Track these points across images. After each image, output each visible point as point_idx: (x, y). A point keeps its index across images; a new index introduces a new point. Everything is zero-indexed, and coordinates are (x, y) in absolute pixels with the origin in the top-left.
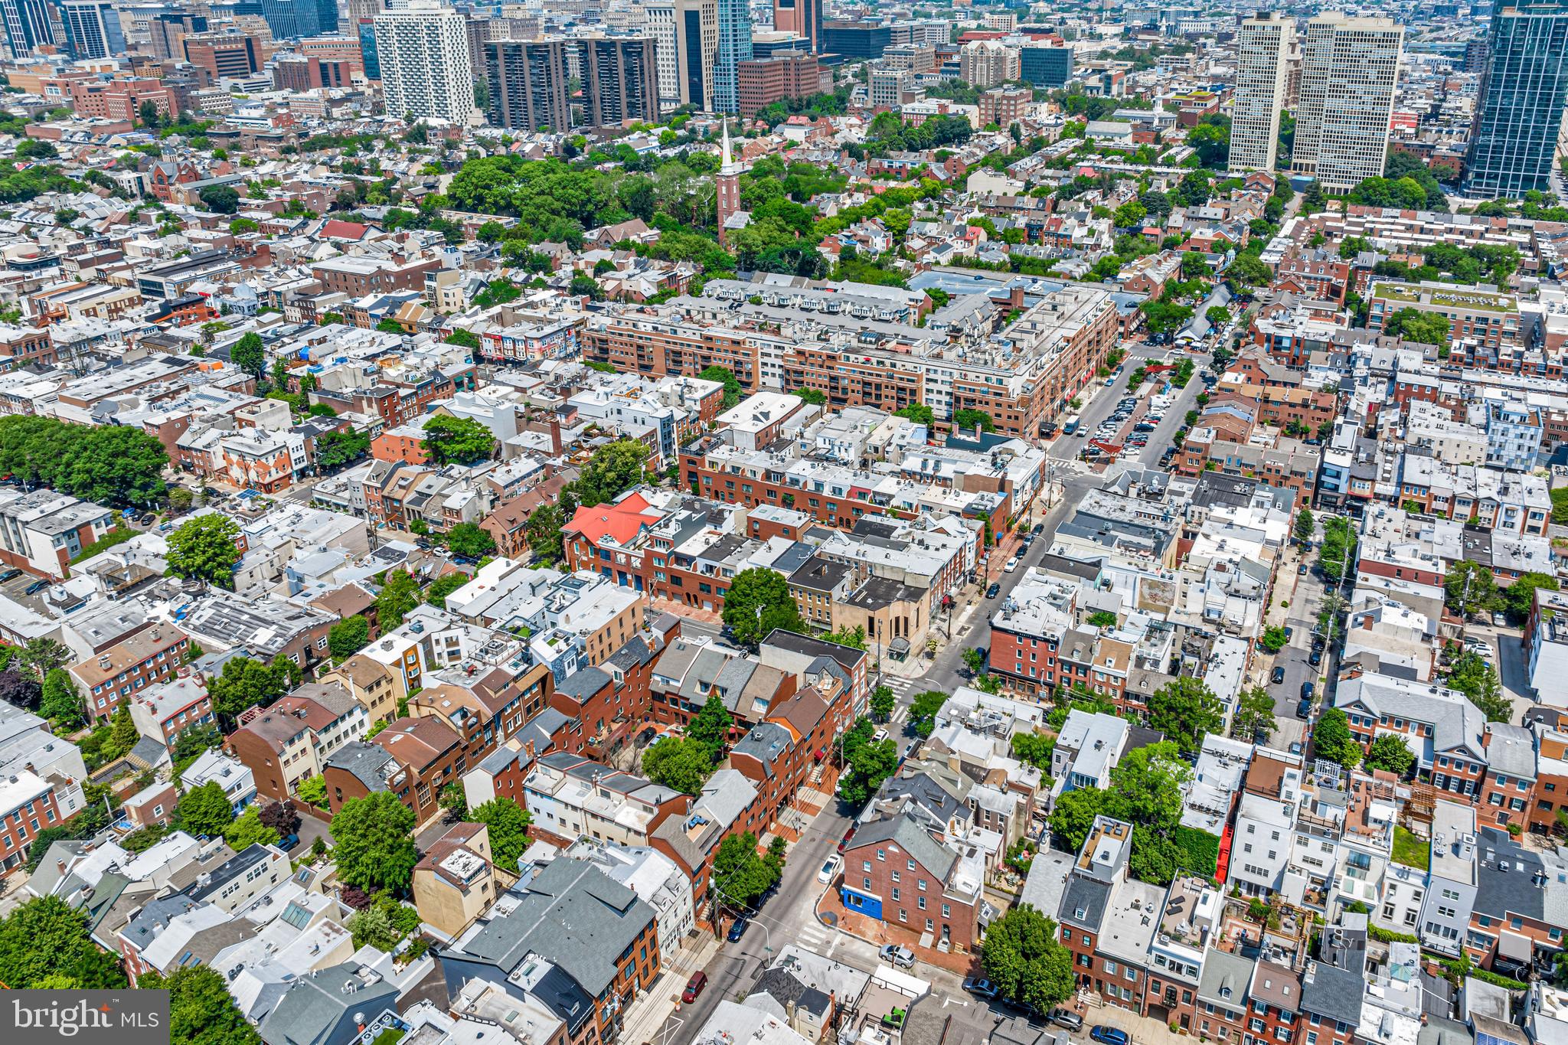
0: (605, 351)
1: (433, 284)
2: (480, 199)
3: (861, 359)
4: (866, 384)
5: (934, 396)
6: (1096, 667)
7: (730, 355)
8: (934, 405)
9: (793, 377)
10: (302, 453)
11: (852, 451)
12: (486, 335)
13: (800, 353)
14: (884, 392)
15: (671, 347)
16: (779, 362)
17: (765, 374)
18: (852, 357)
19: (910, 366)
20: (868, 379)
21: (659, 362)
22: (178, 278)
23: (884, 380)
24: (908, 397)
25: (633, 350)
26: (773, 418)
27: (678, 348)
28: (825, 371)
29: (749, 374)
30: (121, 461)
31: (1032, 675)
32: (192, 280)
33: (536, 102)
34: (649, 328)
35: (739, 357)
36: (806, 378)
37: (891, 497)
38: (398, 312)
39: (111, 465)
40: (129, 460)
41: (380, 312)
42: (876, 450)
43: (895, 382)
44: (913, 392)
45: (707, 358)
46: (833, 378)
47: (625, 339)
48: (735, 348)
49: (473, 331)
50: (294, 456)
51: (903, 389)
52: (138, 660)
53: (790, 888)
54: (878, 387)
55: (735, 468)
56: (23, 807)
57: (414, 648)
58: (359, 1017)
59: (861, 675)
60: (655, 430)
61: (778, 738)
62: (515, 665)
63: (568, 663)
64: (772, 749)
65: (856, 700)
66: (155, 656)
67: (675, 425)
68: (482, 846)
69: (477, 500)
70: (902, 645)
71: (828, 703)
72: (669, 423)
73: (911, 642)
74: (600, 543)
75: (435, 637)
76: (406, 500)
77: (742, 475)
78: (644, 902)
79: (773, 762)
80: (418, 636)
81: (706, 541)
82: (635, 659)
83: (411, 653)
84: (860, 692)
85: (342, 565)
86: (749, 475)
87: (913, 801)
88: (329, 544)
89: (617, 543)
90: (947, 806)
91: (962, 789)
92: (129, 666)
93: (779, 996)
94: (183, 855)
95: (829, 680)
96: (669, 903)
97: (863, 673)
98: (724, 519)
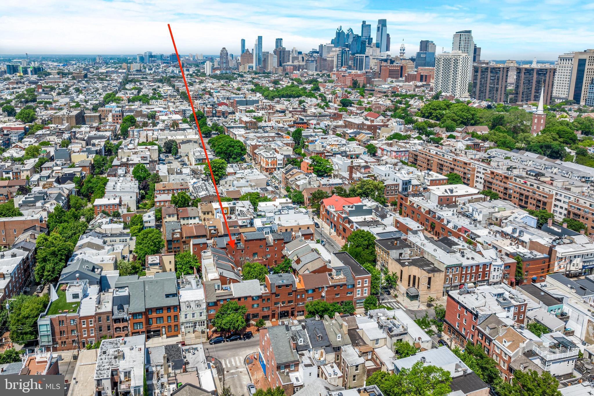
0: (416, 160)
1: (379, 131)
2: (431, 114)
3: (522, 181)
4: (522, 194)
5: (558, 209)
6: (496, 342)
7: (462, 169)
8: (557, 214)
9: (487, 184)
10: (282, 162)
11: (481, 215)
12: (380, 148)
13: (492, 173)
14: (530, 201)
15: (440, 162)
16: (483, 176)
17: (477, 182)
18: (518, 179)
19: (547, 190)
20: (523, 192)
21: (434, 167)
22: (308, 118)
23: (531, 194)
24: (541, 205)
25: (426, 161)
26: (454, 194)
27: (442, 163)
28: (502, 184)
29: (468, 180)
30: (231, 148)
31: (463, 333)
32: (312, 120)
33: (490, 91)
34: (434, 153)
35: (466, 171)
36: (493, 186)
37: (479, 237)
38: (358, 136)
39: (228, 149)
40: (233, 149)
41: (352, 135)
42: (497, 219)
43: (536, 196)
44: (545, 204)
45: (453, 169)
46: (506, 189)
47: (424, 156)
48: (465, 166)
49: (376, 146)
50: (278, 162)
51: (540, 201)
52: (172, 188)
53: (251, 342)
54: (527, 197)
55: (418, 205)
56: (109, 205)
57: (227, 208)
58: (77, 275)
59: (365, 285)
60: (399, 184)
61: (288, 280)
62: (244, 222)
63: (266, 232)
64: (281, 282)
65: (358, 296)
66: (177, 189)
67: (411, 186)
68: (170, 262)
69: (308, 185)
70: (413, 291)
71: (331, 284)
72: (407, 183)
73: (420, 293)
74: (328, 208)
75: (237, 208)
76: (290, 180)
77: (418, 209)
78: (181, 301)
79: (277, 286)
80: (232, 205)
81: (365, 219)
82: (282, 237)
83: (225, 209)
84: (362, 294)
85: (247, 187)
86: (422, 210)
87: (304, 327)
88: (250, 181)
89: (334, 210)
90: (321, 342)
91: (339, 341)
92: (169, 188)
93: (168, 352)
94: (117, 229)
95: (342, 276)
96: (191, 308)
97: (367, 285)
98: (386, 217)
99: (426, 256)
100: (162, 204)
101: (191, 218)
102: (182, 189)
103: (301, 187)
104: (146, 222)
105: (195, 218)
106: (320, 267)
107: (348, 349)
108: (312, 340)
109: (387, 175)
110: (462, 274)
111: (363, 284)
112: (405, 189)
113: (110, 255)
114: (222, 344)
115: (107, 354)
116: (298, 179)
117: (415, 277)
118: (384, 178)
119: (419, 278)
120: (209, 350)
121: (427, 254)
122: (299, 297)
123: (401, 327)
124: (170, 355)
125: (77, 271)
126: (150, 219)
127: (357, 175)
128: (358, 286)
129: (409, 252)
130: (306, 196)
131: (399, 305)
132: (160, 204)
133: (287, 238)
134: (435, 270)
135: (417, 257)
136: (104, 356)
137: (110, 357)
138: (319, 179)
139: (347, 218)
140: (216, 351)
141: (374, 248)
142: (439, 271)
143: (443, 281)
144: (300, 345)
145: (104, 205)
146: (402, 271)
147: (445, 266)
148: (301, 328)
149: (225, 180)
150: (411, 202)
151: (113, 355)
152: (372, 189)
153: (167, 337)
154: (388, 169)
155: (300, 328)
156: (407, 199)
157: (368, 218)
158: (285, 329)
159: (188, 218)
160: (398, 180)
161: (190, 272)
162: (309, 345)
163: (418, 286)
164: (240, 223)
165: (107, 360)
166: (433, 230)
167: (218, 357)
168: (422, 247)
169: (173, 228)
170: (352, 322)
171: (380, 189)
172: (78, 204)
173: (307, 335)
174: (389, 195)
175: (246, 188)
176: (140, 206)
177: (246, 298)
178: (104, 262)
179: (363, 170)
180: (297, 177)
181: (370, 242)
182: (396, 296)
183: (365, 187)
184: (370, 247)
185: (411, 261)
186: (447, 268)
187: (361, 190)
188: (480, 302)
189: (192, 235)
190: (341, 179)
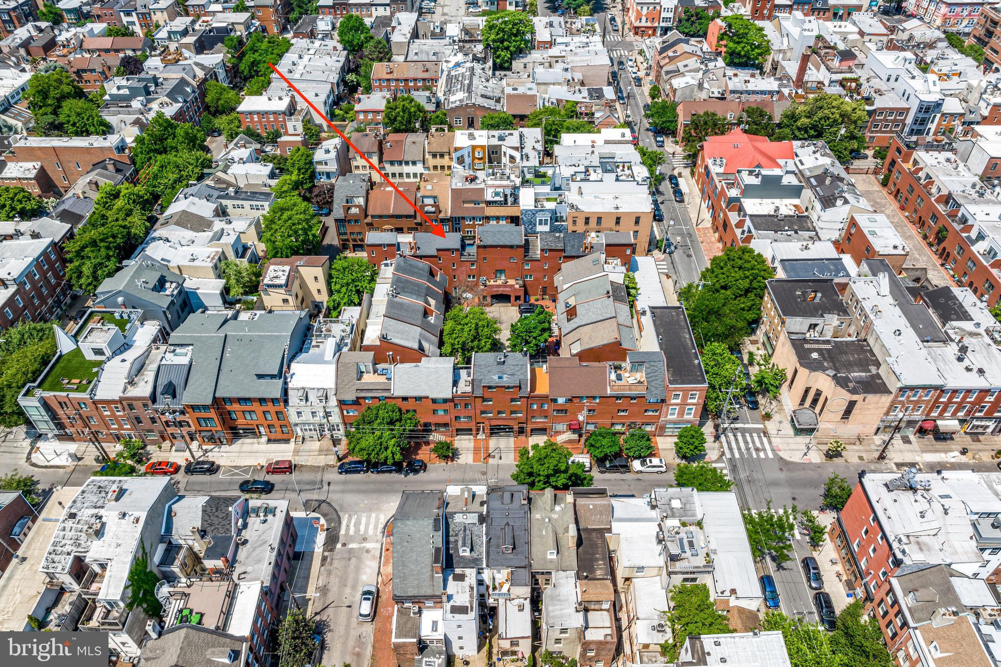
0: (990, 34)
6: (916, 636)
31: (863, 564)
50: (664, 15)
52: (405, 77)
55: (928, 176)
56: (267, 113)
57: (483, 147)
58: (120, 300)
59: (690, 401)
60: (908, 110)
61: (513, 375)
62: (497, 194)
63: (541, 221)
64: (496, 377)
65: (670, 417)
66: (415, 80)
67: (938, 115)
68: (316, 278)
69: (696, 89)
70: (806, 417)
71: (609, 392)
72: (928, 110)
73: (821, 426)
74: (710, 162)
75: (504, 149)
76: (665, 69)
77: (925, 186)
78: (290, 385)
79: (484, 387)
80: (495, 142)
81: (777, 209)
82: (560, 246)
83: (479, 149)
84: (681, 413)
85: (559, 84)
86: (934, 190)
87: (482, 519)
88: (573, 68)
89: (721, 170)
90: (511, 556)
91: (551, 561)
92: (399, 77)
93: (207, 518)
94: (257, 176)
95: (640, 376)
96: (309, 403)
97: (695, 401)
98: (834, 206)
99: (871, 341)
100: (370, 116)
101: (407, 163)
102: (424, 80)
103: (678, 93)
104: (320, 163)
105: (414, 163)
106: (605, 342)
107: (563, 581)
108: (492, 549)
109: (893, 79)
110: (937, 401)
111: (685, 398)
112: (921, 123)
113: (211, 246)
114: (361, 476)
115: (78, 518)
116: (682, 70)
117: (818, 393)
118: (883, 86)
119: (826, 399)
120: (331, 487)
121: (874, 336)
122: (535, 407)
123: (702, 554)
124: (211, 525)
125: (120, 292)
126: (328, 156)
127: (816, 74)
128: (673, 401)
129: (836, 323)
130: (683, 119)
131: (765, 440)
132: (366, 117)
133: (573, 246)
134: (875, 386)
135: (849, 339)
136: (70, 523)
137: (80, 526)
138: (730, 72)
139: (737, 200)
140: (343, 492)
141: (762, 298)
142: (883, 389)
143: (885, 410)
144: (462, 557)
145: (258, 113)
146: (796, 371)
147: (899, 385)
148: (476, 521)
149: (524, 60)
150: (916, 162)
151: (87, 523)
152: (835, 121)
153: (269, 441)
154: (900, 64)
155: (473, 518)
156: (911, 154)
157: (786, 206)
158: (431, 527)
159: (400, 163)
160: (912, 97)
161: (356, 301)
162: (481, 560)
163: (821, 411)
164: (489, 196)
165: (73, 532)
166: (939, 244)
167: (341, 506)
168: (872, 317)
169: (350, 194)
170: (601, 514)
171: (855, 122)
172: (222, 102)
173: (484, 537)
174: (877, 132)
175: (556, 87)
176: (337, 112)
177: (418, 399)
178: (196, 263)
179: (836, 63)
180: (680, 65)
181: (755, 284)
182: (768, 417)
183: (820, 114)
184: (751, 296)
185: (829, 347)
186: (903, 390)
187: (807, 121)
188: (926, 526)
189: (385, 213)
190: (780, 79)
